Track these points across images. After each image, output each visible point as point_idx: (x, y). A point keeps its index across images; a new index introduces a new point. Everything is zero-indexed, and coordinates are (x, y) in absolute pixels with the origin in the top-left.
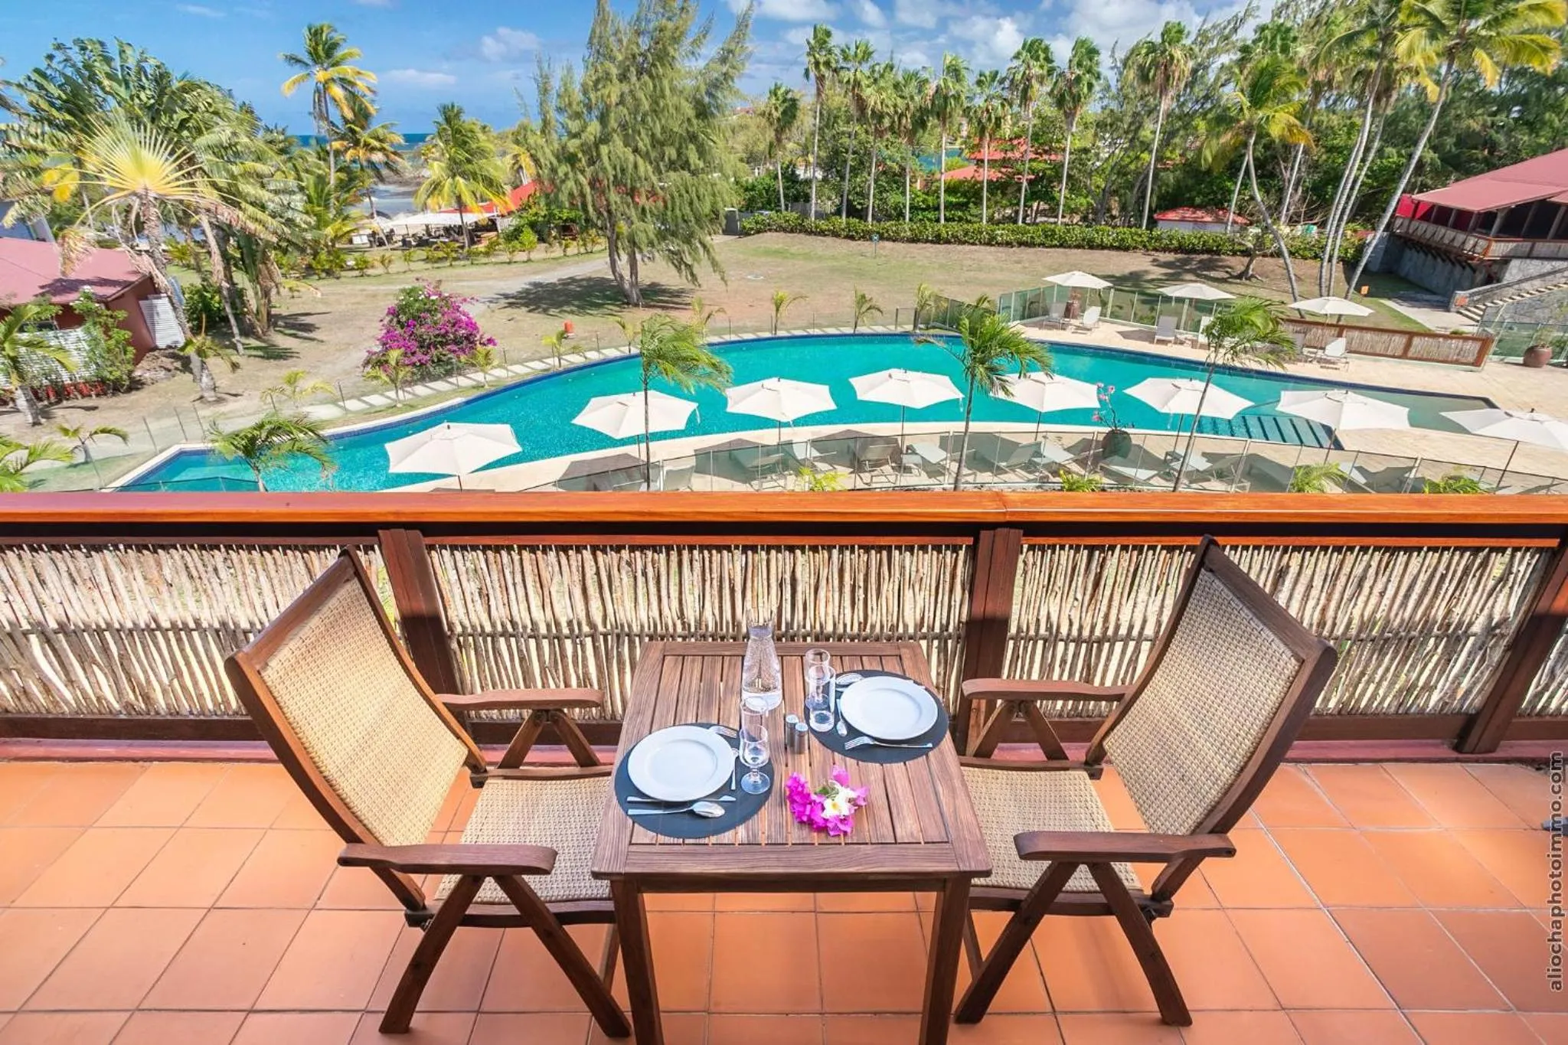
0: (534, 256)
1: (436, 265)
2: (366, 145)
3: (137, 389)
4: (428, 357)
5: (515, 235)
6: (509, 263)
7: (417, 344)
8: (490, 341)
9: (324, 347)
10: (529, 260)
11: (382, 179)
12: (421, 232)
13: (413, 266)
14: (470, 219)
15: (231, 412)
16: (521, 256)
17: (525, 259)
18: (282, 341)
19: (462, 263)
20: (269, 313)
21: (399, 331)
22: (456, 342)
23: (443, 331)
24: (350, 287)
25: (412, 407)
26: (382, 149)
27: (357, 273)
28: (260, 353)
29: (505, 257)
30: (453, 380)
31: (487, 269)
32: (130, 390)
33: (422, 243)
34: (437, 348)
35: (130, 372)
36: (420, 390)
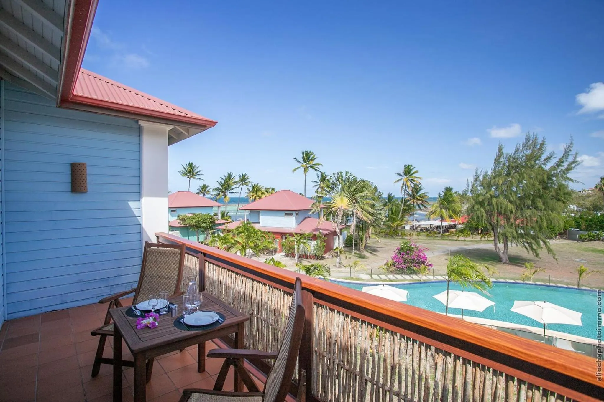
0: (467, 239)
1: (428, 238)
2: (417, 199)
3: (323, 259)
4: (405, 266)
5: (462, 231)
6: (456, 240)
7: (403, 261)
8: (431, 265)
9: (376, 258)
10: (465, 240)
11: (420, 209)
12: (429, 227)
13: (420, 237)
14: (445, 224)
15: (341, 271)
16: (461, 238)
17: (463, 240)
18: (366, 253)
19: (439, 238)
20: (365, 245)
21: (399, 256)
22: (417, 263)
23: (413, 258)
24: (397, 241)
25: (392, 281)
26: (421, 200)
27: (401, 237)
28: (358, 256)
29: (455, 238)
30: (412, 276)
31: (447, 241)
32: (321, 259)
33: (427, 230)
34: (409, 263)
35: (322, 254)
36: (399, 277)
